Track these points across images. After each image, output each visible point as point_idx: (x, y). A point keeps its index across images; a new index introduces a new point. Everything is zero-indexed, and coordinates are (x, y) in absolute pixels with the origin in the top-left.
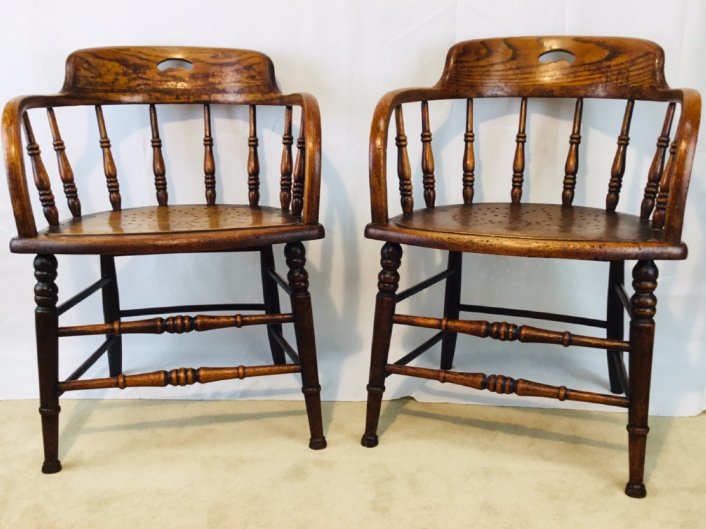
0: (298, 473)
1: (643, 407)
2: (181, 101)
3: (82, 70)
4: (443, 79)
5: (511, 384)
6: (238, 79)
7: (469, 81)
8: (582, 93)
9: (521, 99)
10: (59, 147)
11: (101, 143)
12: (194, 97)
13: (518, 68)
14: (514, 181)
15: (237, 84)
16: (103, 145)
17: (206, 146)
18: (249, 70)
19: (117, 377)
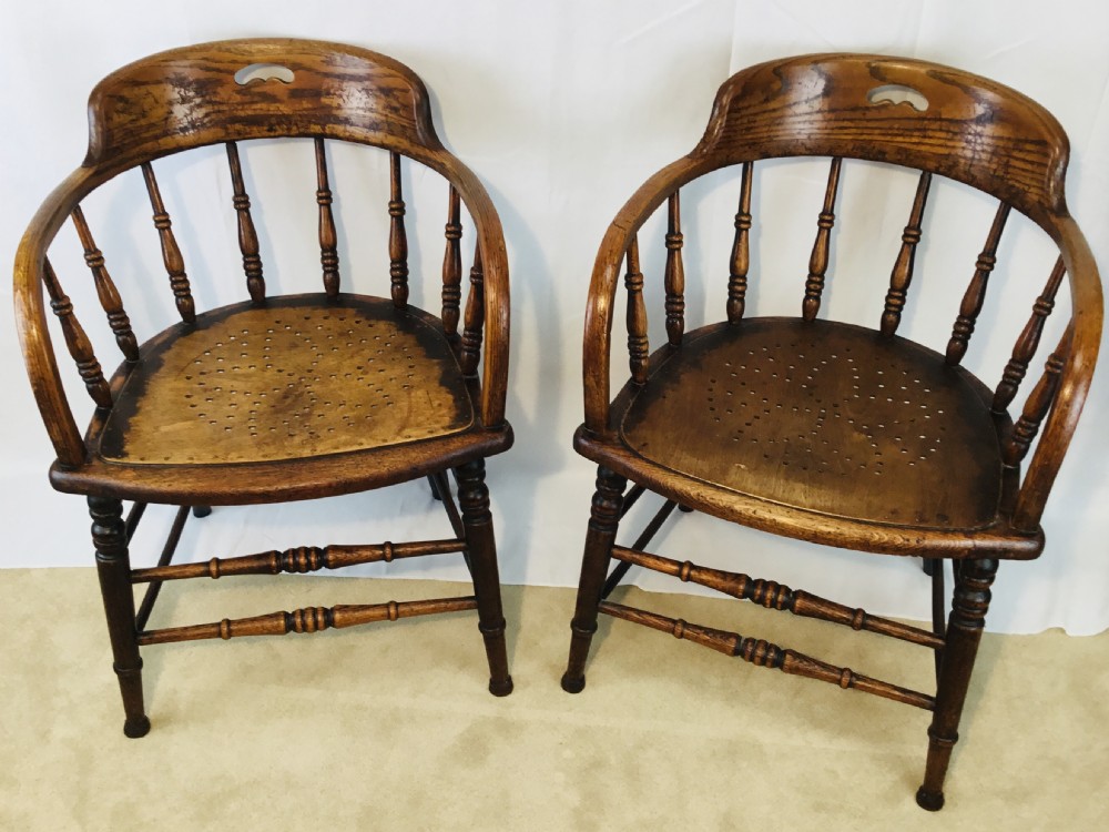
2: (277, 134)
3: (116, 116)
4: (704, 141)
6: (369, 106)
7: (750, 136)
8: (931, 164)
9: (830, 159)
10: (95, 261)
11: (157, 222)
12: (298, 128)
13: (831, 111)
14: (808, 290)
15: (368, 114)
16: (159, 225)
17: (321, 205)
18: (387, 95)
19: (219, 624)
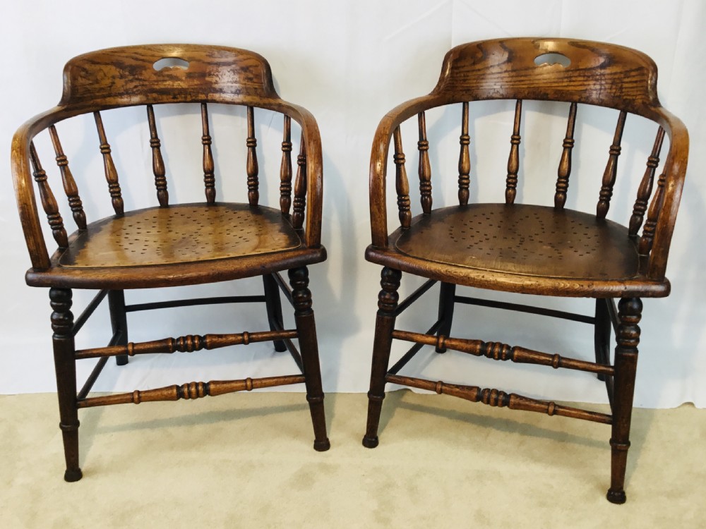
0: (304, 479)
1: (625, 425)
2: (178, 100)
3: (80, 78)
4: (438, 86)
5: (504, 398)
6: (235, 80)
7: (465, 85)
8: (576, 98)
9: (516, 101)
10: (62, 161)
11: (102, 149)
12: (191, 97)
13: (513, 71)
14: (508, 183)
15: (234, 85)
16: (104, 151)
17: (204, 144)
18: (246, 71)
19: (132, 394)
